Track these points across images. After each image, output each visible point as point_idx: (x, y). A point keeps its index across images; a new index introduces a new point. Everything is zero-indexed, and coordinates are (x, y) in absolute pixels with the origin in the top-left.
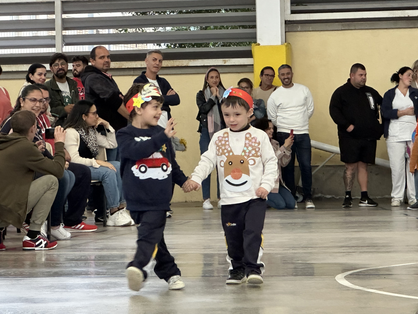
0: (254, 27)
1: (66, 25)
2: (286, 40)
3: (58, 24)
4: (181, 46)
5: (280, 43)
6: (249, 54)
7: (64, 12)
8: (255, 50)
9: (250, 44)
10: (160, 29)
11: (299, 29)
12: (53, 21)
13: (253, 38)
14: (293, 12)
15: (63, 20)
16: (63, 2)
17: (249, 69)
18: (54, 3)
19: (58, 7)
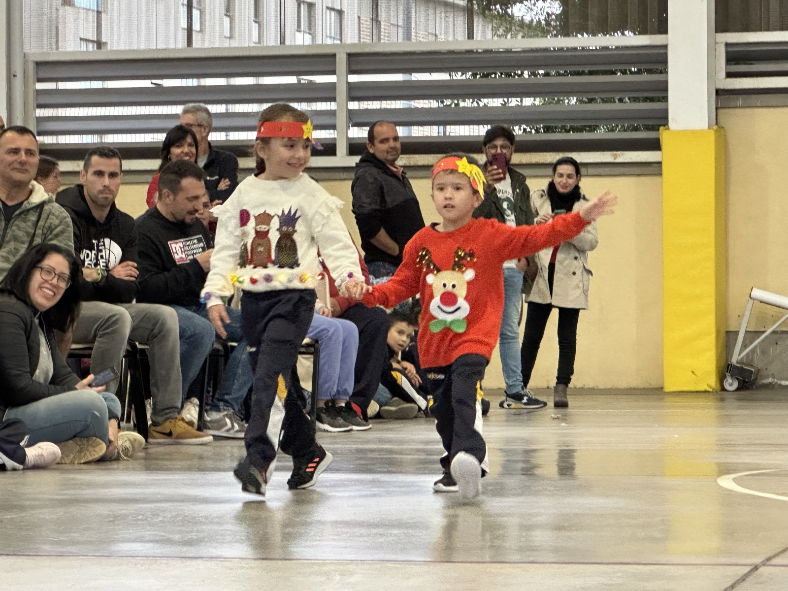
0: (665, 99)
1: (356, 93)
2: (717, 122)
3: (342, 92)
4: (548, 129)
5: (706, 127)
6: (655, 145)
7: (352, 72)
8: (665, 136)
9: (656, 128)
10: (514, 102)
11: (740, 102)
12: (332, 87)
13: (662, 119)
14: (729, 75)
15: (351, 86)
16: (350, 55)
17: (655, 169)
18: (334, 56)
19: (342, 62)
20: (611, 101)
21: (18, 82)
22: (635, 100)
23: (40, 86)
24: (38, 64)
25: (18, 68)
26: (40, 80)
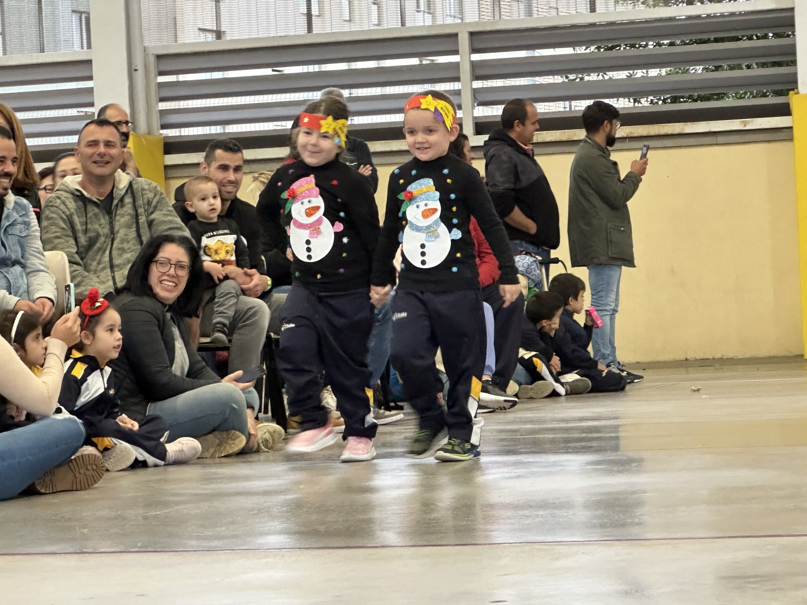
0: (794, 63)
1: (479, 72)
3: (465, 72)
4: (675, 100)
6: (785, 110)
7: (475, 50)
8: (794, 100)
9: (784, 93)
10: (639, 73)
12: (456, 66)
13: (791, 84)
15: (474, 65)
16: (472, 34)
17: (786, 134)
18: (456, 35)
19: (464, 42)
20: (739, 67)
21: (139, 77)
22: (764, 65)
23: (162, 79)
24: (159, 57)
25: (139, 63)
26: (161, 73)
